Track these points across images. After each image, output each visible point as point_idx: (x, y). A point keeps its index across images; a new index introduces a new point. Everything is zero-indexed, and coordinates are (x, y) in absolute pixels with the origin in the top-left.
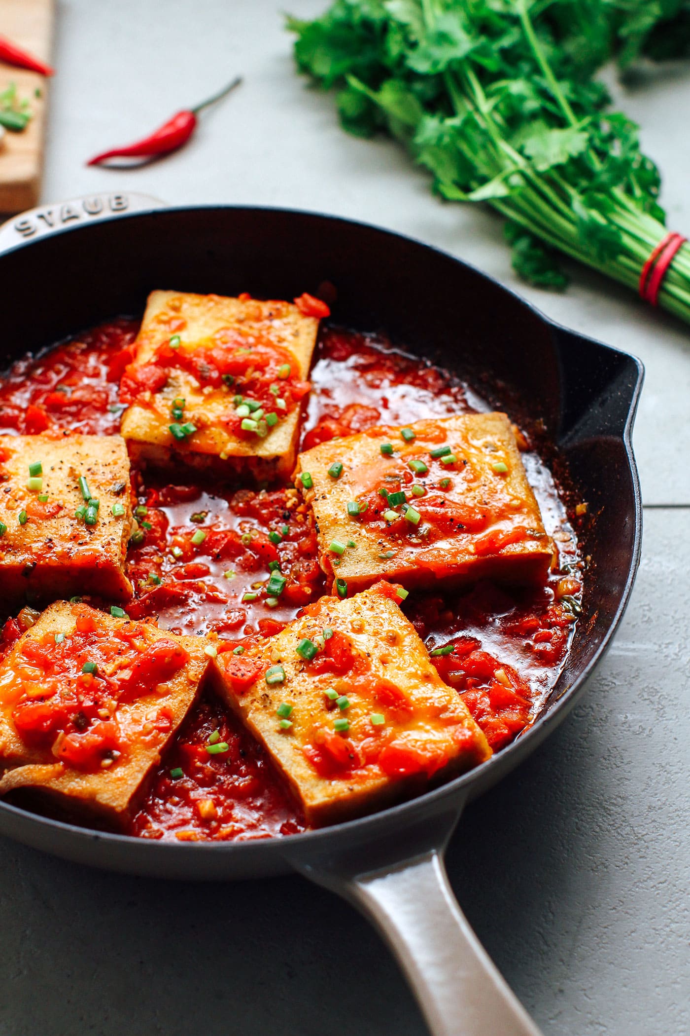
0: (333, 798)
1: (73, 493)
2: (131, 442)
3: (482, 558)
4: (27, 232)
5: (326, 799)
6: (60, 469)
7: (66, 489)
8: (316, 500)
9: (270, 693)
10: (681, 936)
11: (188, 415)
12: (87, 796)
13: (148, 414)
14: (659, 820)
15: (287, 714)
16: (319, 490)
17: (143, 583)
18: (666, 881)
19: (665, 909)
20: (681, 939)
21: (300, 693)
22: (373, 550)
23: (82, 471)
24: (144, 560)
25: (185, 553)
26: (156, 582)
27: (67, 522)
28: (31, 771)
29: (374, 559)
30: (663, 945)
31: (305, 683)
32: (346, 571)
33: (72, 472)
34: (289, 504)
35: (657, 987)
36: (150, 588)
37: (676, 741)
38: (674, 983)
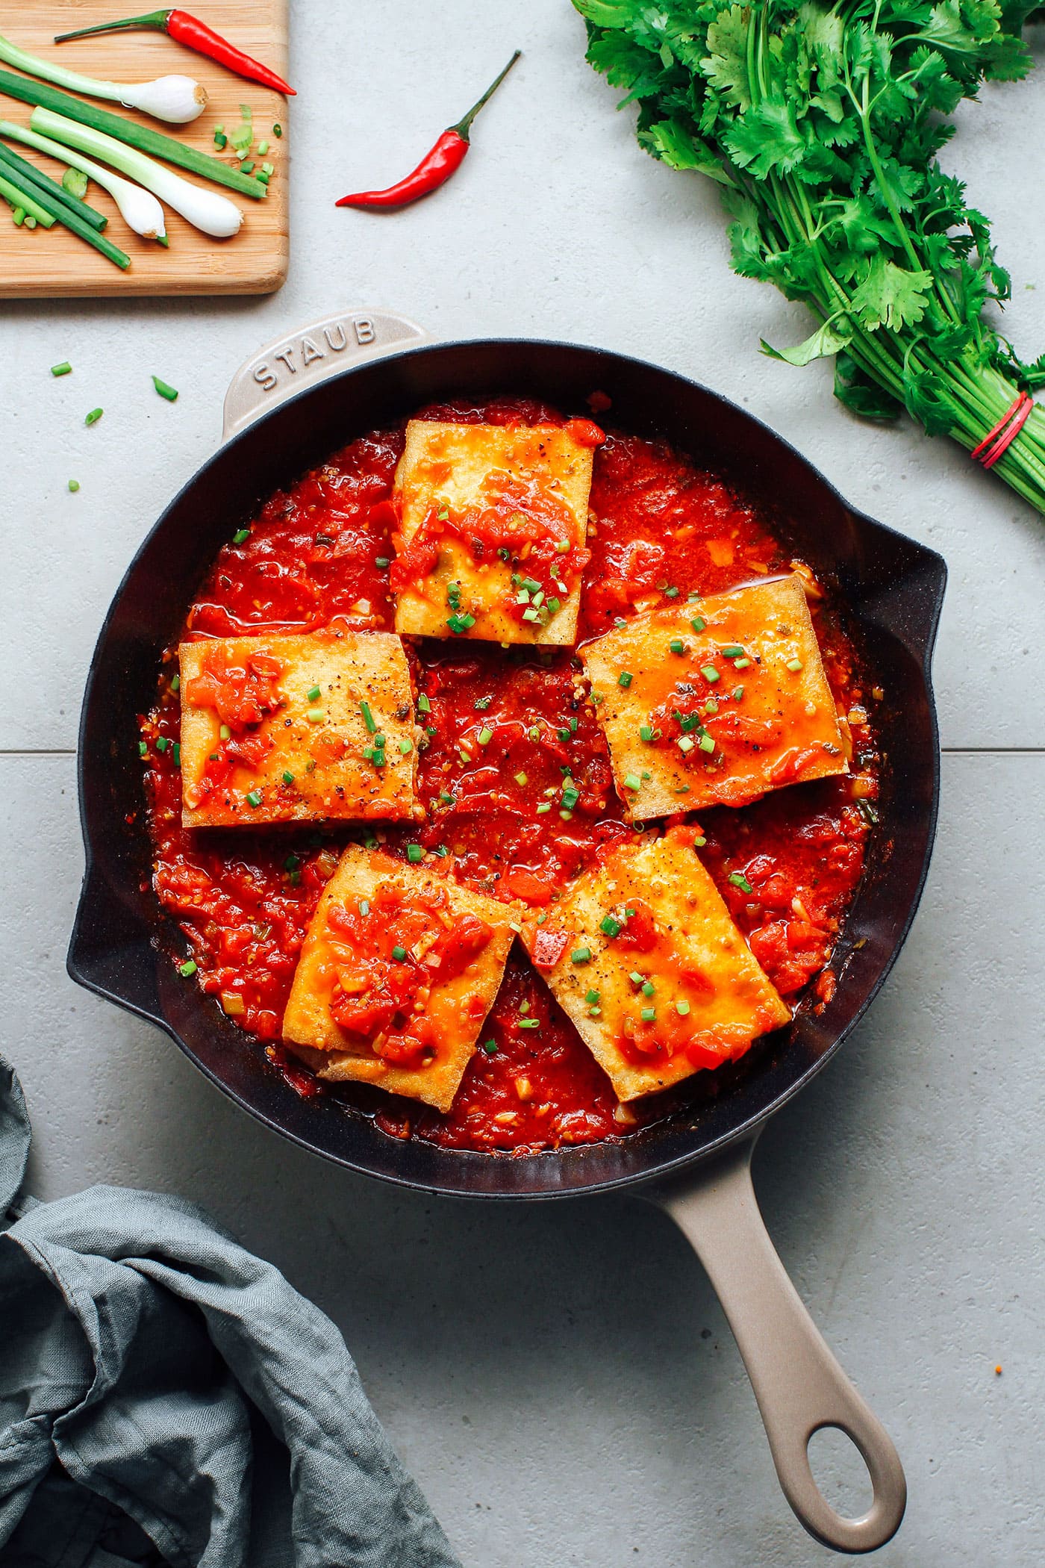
0: (645, 1092)
1: (356, 720)
2: (405, 638)
3: (779, 786)
4: (269, 384)
5: (638, 1094)
6: (339, 687)
7: (346, 716)
8: (608, 720)
9: (577, 973)
10: (934, 1285)
11: (463, 602)
12: (413, 1096)
13: (423, 607)
14: (926, 1153)
15: (595, 1001)
16: (610, 706)
17: (435, 804)
18: (926, 1223)
19: (922, 1255)
20: (934, 1288)
21: (606, 976)
22: (668, 784)
23: (361, 690)
24: (433, 772)
25: (474, 759)
26: (449, 802)
27: (353, 763)
28: (355, 1067)
29: (670, 793)
30: (917, 1295)
31: (609, 963)
32: (642, 810)
33: (351, 695)
34: (576, 696)
35: (907, 1339)
36: (443, 811)
37: (952, 1059)
38: (923, 1336)
